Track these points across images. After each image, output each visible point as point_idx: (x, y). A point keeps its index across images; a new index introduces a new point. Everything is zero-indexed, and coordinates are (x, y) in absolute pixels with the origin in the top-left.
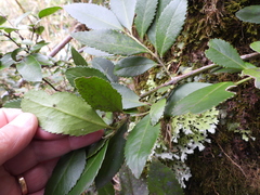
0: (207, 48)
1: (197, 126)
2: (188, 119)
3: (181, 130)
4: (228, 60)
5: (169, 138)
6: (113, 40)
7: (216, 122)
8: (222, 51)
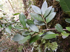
0: (56, 25)
1: (52, 48)
2: (49, 46)
3: (47, 49)
4: (60, 29)
5: (43, 50)
6: (37, 16)
7: (57, 48)
8: (59, 27)
